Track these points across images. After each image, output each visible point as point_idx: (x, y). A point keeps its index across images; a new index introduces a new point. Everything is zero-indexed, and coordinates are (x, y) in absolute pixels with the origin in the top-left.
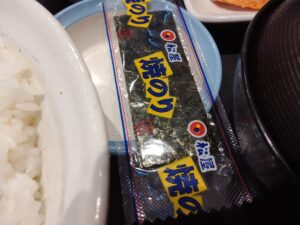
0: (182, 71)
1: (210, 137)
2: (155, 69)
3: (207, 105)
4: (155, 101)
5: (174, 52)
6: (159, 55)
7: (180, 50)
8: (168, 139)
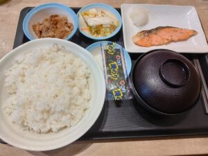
0: (121, 68)
1: (125, 85)
2: (114, 67)
3: (126, 77)
4: (113, 75)
5: (119, 62)
6: (115, 63)
7: (121, 62)
8: (116, 85)
